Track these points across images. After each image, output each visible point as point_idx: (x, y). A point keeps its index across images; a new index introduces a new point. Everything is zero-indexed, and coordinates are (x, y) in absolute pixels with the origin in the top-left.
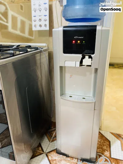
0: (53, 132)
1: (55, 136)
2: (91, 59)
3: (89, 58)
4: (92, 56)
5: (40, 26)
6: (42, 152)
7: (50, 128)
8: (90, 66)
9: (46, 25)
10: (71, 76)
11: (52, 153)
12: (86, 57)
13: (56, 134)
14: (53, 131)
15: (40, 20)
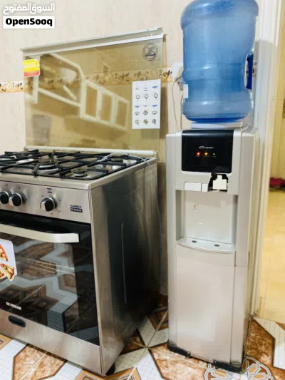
0: (162, 313)
1: (167, 321)
2: (225, 180)
3: (223, 178)
4: (228, 175)
5: (146, 122)
6: (141, 345)
7: (156, 306)
8: (226, 191)
9: (154, 121)
10: (195, 206)
11: (160, 348)
12: (218, 176)
13: (167, 316)
14: (162, 311)
15: (146, 112)
